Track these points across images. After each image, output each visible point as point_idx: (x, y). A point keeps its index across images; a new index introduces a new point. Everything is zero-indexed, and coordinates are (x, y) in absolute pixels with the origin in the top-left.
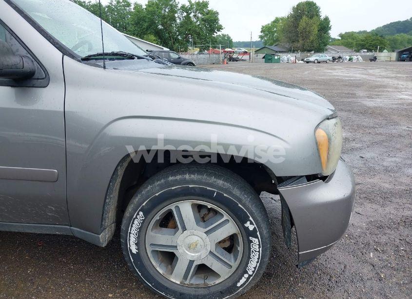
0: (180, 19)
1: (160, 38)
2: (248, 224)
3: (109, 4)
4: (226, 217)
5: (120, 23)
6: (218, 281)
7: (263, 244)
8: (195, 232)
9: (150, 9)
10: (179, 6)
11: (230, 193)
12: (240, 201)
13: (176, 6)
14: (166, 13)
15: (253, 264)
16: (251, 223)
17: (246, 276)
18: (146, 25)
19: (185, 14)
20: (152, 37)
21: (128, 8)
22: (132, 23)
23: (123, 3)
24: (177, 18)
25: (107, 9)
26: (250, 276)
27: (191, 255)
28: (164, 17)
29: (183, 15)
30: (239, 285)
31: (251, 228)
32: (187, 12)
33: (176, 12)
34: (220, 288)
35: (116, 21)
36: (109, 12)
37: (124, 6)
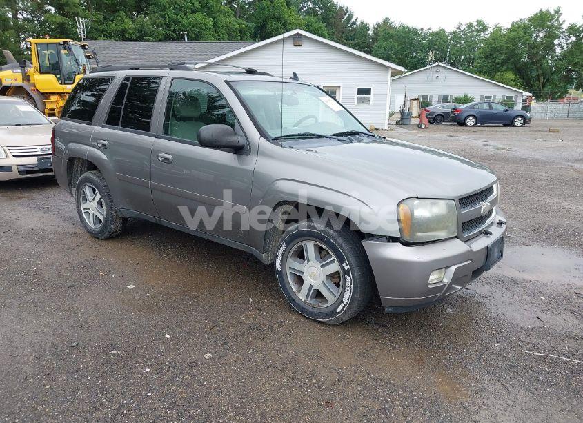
0: (562, 47)
1: (522, 77)
2: (344, 265)
3: (455, 30)
4: (333, 258)
5: (465, 55)
6: (326, 305)
7: (353, 282)
8: (315, 265)
9: (513, 34)
10: (565, 27)
11: (335, 240)
12: (341, 247)
13: (560, 27)
14: (538, 40)
15: (347, 297)
16: (347, 265)
17: (342, 305)
18: (501, 58)
19: (573, 39)
20: (511, 76)
21: (482, 34)
22: (482, 55)
23: (476, 27)
24: (557, 47)
25: (451, 36)
26: (345, 305)
27: (312, 282)
28: (534, 46)
29: (569, 42)
30: (338, 311)
31: (346, 268)
32: (577, 36)
33: (557, 37)
34: (327, 311)
35: (462, 52)
36: (453, 41)
37: (478, 31)
